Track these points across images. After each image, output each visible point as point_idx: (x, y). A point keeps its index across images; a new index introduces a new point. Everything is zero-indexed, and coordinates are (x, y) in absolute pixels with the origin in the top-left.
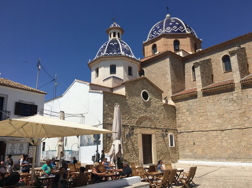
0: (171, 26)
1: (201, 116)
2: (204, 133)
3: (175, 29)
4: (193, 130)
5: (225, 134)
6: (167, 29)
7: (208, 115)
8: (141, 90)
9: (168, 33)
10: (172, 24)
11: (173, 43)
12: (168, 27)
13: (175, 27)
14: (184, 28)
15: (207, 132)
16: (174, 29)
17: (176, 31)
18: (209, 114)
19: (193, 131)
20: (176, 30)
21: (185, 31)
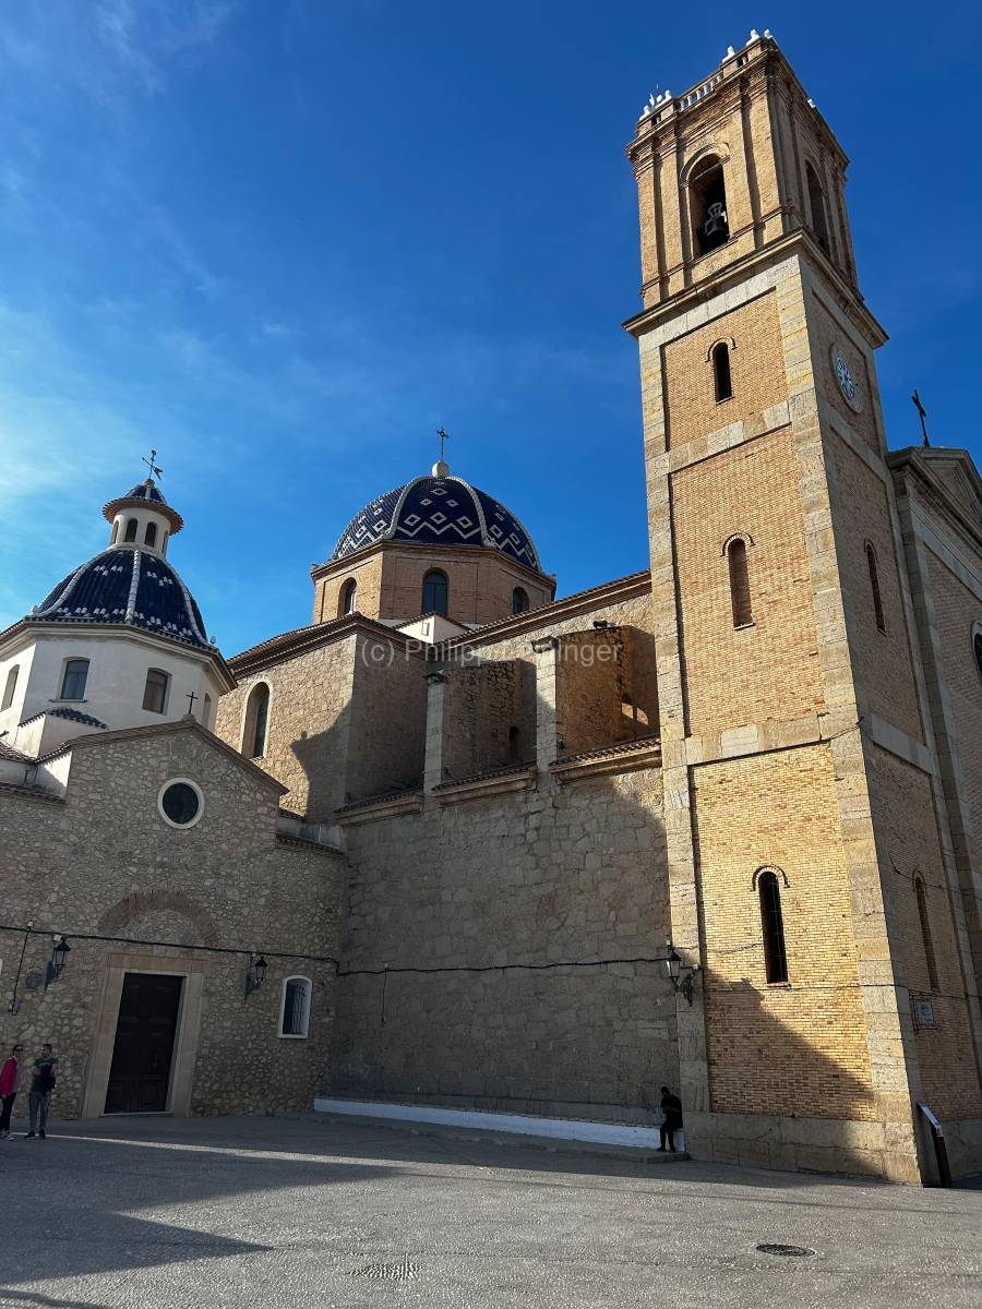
0: (425, 514)
1: (422, 904)
2: (422, 977)
3: (439, 527)
4: (386, 965)
5: (484, 985)
6: (407, 522)
7: (444, 899)
8: (163, 776)
9: (407, 537)
10: (430, 502)
11: (419, 584)
12: (413, 516)
13: (438, 518)
14: (476, 524)
15: (432, 975)
16: (433, 523)
17: (438, 533)
18: (446, 896)
19: (387, 970)
20: (442, 531)
21: (477, 539)
